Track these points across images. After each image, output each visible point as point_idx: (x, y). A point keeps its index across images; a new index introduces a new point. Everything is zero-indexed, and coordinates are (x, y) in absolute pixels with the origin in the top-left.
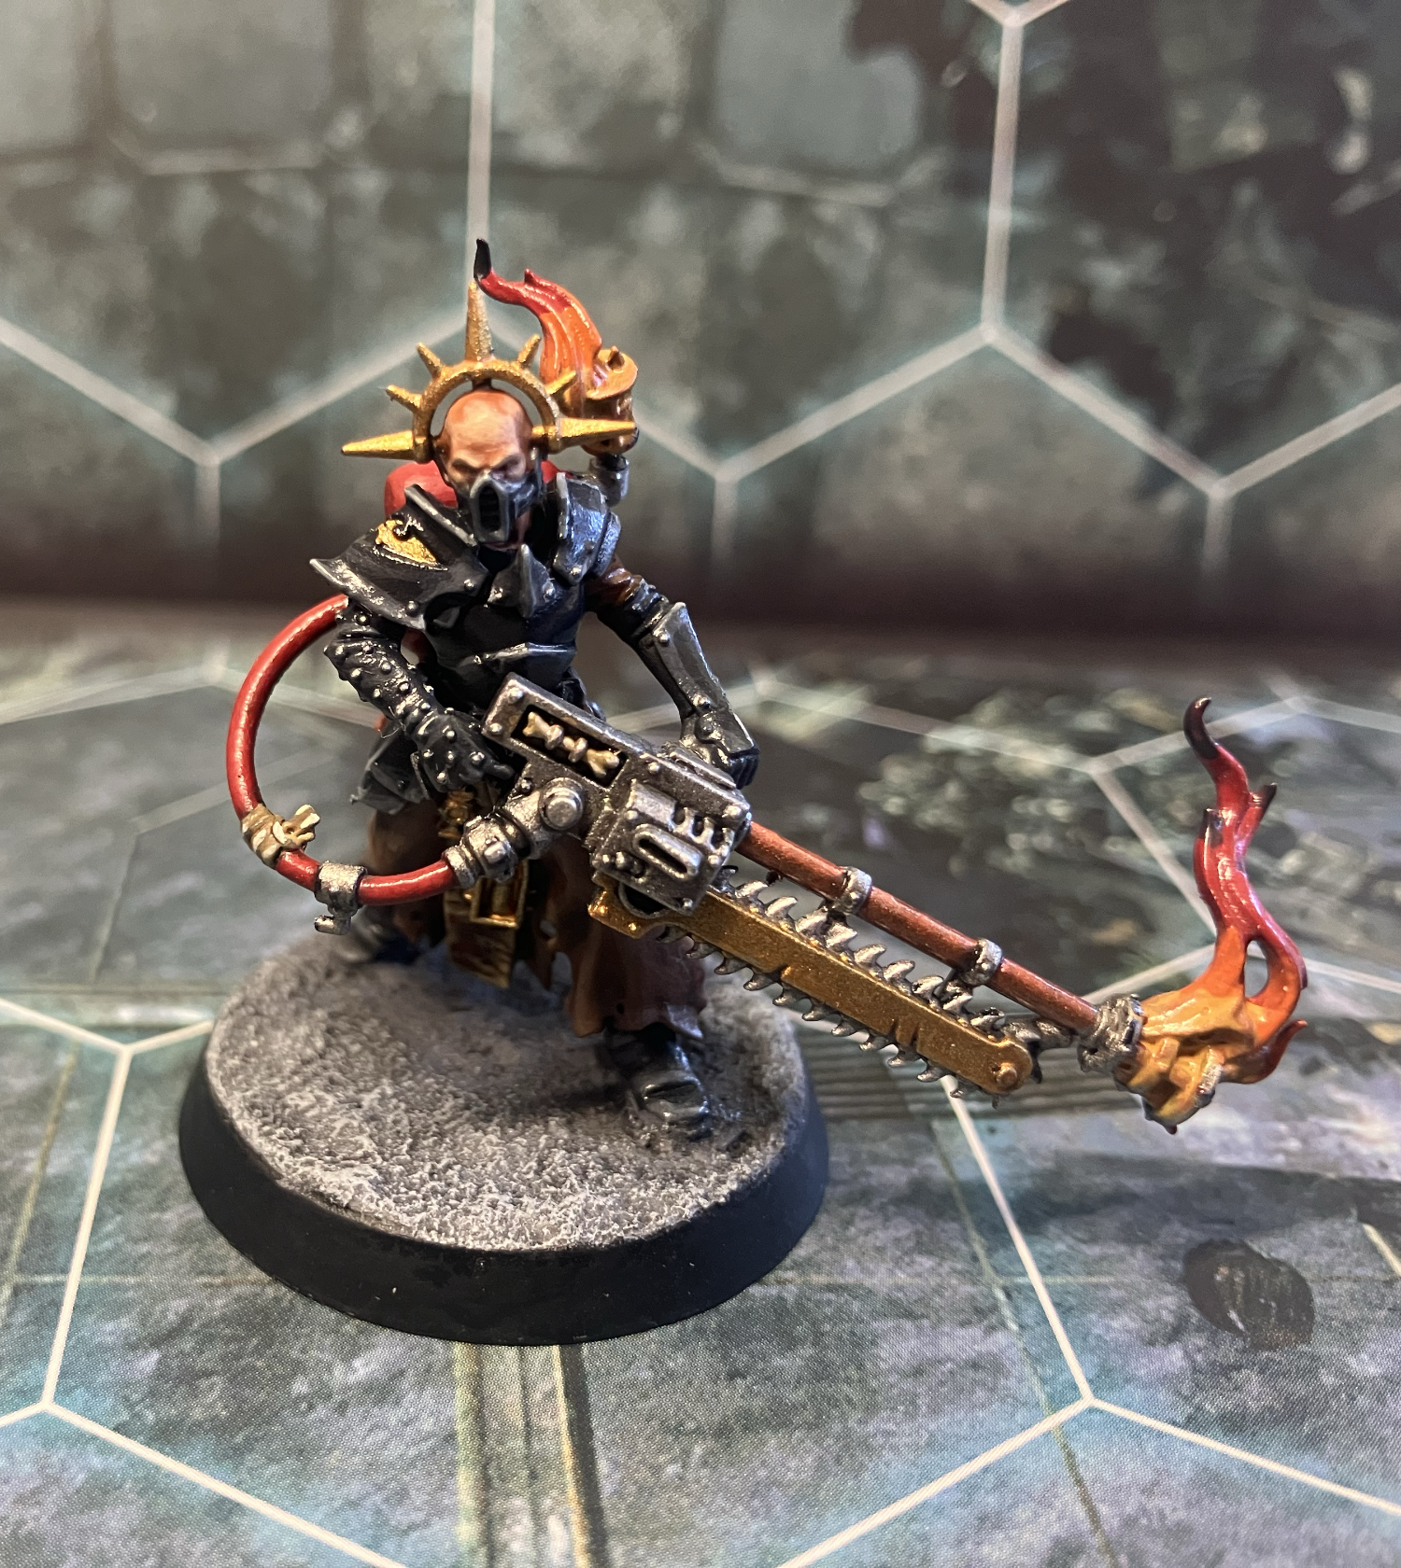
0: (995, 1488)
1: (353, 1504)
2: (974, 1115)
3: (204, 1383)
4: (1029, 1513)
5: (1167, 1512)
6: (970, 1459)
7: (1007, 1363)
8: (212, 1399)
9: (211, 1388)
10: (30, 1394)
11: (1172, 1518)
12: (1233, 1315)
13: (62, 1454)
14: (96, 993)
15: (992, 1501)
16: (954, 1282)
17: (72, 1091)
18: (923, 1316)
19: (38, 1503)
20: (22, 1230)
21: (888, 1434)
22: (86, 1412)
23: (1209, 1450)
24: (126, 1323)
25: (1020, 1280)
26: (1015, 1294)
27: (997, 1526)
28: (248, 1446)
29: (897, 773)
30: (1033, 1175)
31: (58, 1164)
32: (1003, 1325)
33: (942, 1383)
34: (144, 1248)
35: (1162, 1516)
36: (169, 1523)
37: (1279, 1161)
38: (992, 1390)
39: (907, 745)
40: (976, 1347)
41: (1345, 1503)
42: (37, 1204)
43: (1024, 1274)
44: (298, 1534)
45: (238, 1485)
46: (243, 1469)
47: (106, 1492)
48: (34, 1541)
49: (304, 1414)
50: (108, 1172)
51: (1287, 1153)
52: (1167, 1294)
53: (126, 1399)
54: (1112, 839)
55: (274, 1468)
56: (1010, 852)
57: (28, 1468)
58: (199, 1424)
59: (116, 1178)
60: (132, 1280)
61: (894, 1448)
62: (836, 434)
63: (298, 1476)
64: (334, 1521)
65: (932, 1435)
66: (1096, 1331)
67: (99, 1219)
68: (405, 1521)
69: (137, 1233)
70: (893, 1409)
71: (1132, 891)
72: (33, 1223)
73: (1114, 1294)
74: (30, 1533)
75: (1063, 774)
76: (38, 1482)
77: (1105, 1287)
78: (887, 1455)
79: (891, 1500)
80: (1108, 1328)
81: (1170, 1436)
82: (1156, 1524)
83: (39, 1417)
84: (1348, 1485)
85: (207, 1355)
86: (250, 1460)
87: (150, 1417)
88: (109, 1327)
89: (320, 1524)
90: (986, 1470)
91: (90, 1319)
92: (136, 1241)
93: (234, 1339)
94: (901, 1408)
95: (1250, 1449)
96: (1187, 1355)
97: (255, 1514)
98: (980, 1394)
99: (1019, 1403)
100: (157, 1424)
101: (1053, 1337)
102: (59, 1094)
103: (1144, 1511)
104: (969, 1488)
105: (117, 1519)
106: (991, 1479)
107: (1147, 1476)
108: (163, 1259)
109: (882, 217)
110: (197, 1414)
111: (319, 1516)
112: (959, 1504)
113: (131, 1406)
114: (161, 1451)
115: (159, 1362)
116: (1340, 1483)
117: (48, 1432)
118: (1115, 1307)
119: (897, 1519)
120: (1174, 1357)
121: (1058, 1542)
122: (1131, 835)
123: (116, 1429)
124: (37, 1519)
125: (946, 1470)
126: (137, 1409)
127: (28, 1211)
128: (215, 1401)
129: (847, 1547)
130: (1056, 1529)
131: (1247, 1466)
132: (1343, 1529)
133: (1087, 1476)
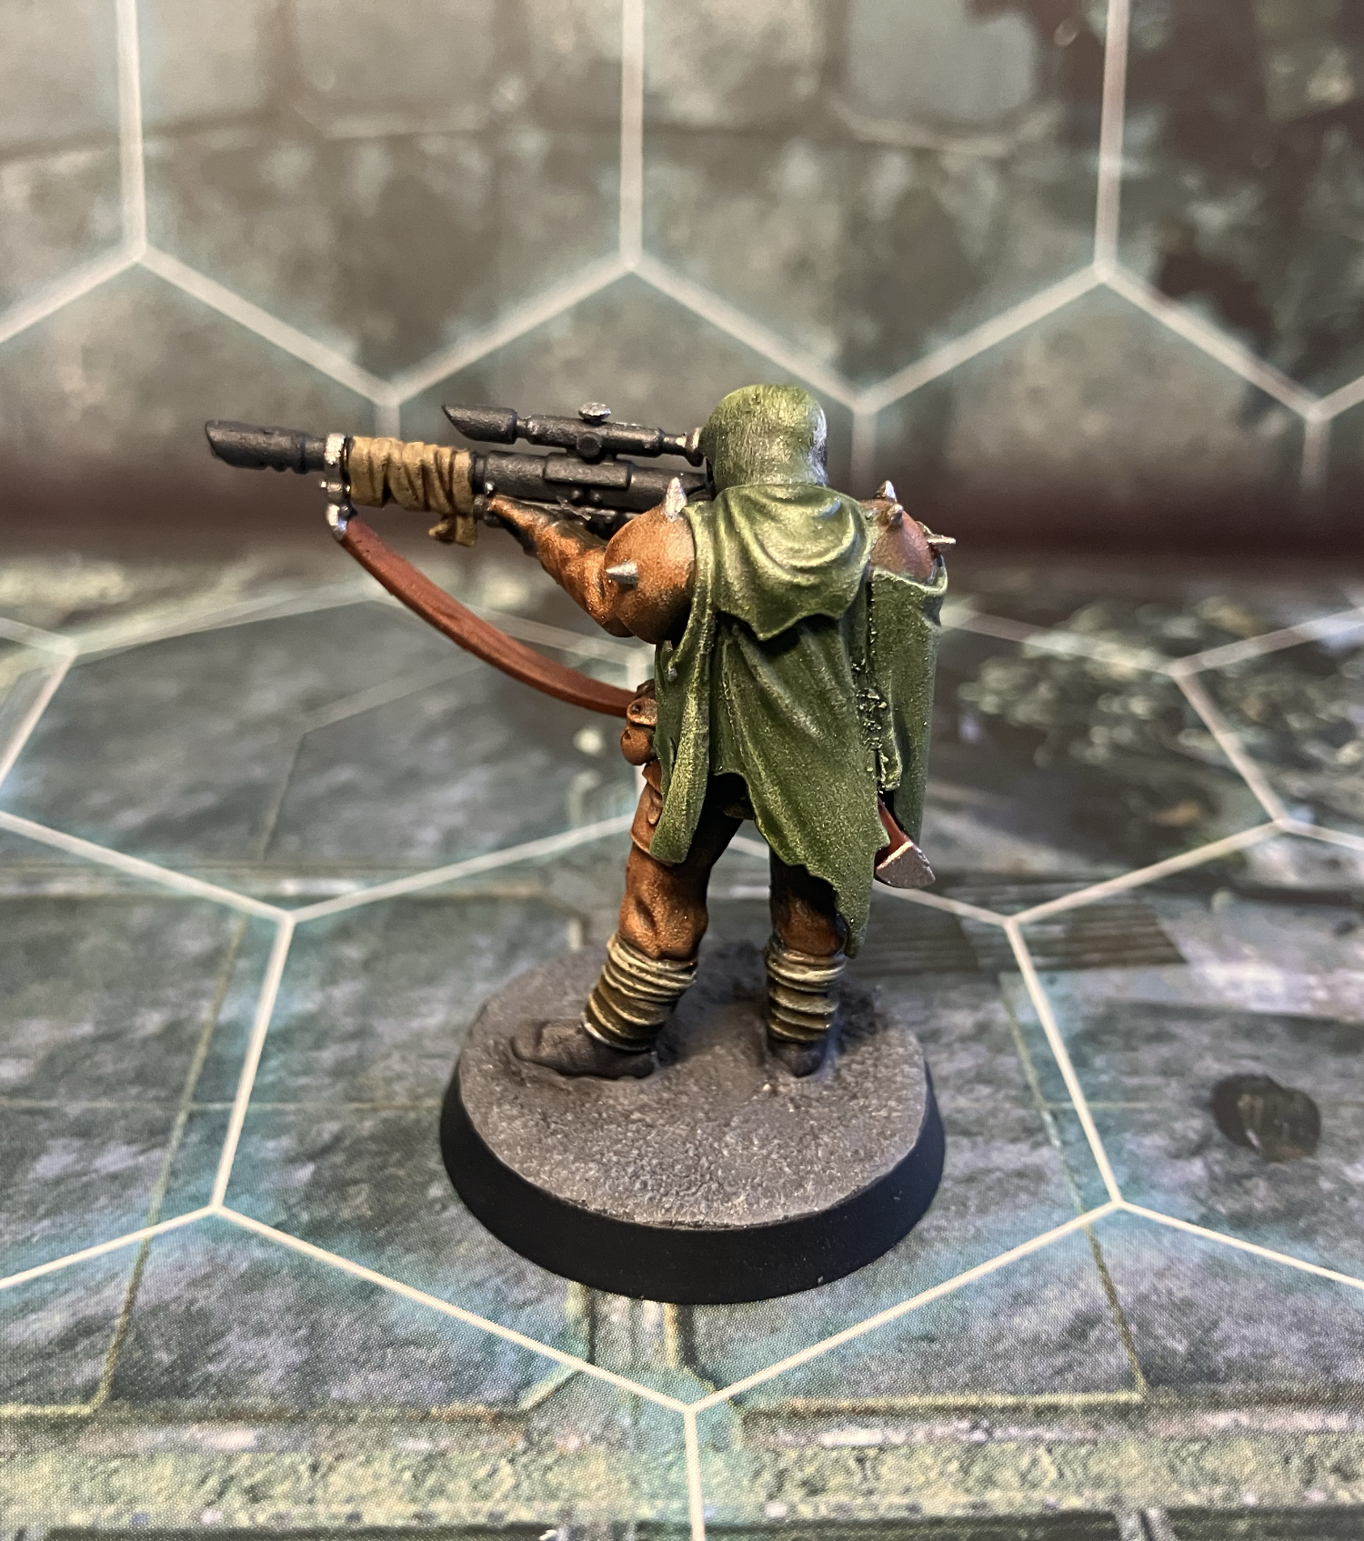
0: (1030, 1272)
1: (479, 1285)
2: (1038, 969)
3: (352, 1190)
4: (1056, 1292)
5: (1175, 1289)
6: (1009, 1250)
7: (1049, 1173)
8: (360, 1201)
9: (359, 1193)
10: (202, 1199)
11: (1179, 1295)
12: (1251, 1135)
13: (229, 1247)
14: (266, 868)
15: (1025, 1283)
16: (1007, 1105)
17: (241, 951)
18: (977, 1134)
19: (209, 1286)
20: (196, 1067)
21: (939, 1229)
22: (249, 1213)
23: (1216, 1242)
24: (286, 1142)
25: (1066, 1105)
26: (1060, 1117)
27: (1028, 1303)
28: (390, 1239)
29: (996, 677)
30: (1085, 1018)
31: (228, 1012)
32: (1047, 1142)
33: (990, 1188)
34: (302, 1081)
35: (1170, 1293)
36: (318, 1301)
37: (1306, 1009)
38: (1034, 1194)
39: (1006, 651)
40: (1023, 1159)
41: (1328, 1282)
42: (210, 1046)
43: (1069, 1099)
44: (429, 1309)
45: (380, 1270)
46: (384, 1257)
47: (265, 1277)
48: (204, 1315)
49: (438, 1213)
50: (274, 1018)
51: (1315, 1002)
52: (1193, 1116)
53: (285, 1202)
54: (1187, 731)
55: (410, 1257)
56: (1091, 744)
57: (199, 1259)
58: (348, 1222)
59: (280, 1024)
60: (291, 1107)
61: (944, 1240)
62: (964, 368)
63: (430, 1263)
64: (460, 1298)
65: (978, 1230)
66: (1131, 1147)
67: (264, 1057)
68: (521, 1298)
69: (297, 1067)
70: (947, 1209)
71: (1200, 779)
72: (206, 1062)
73: (1149, 1117)
74: (201, 1309)
75: (1147, 676)
76: (208, 1269)
77: (1141, 1112)
78: (939, 1246)
79: (938, 1282)
80: (1140, 1145)
81: (1185, 1233)
82: (1164, 1300)
83: (209, 1219)
84: (1330, 1268)
85: (356, 1166)
86: (389, 1251)
87: (305, 1217)
88: (271, 1144)
89: (449, 1301)
90: (1023, 1259)
91: (255, 1139)
92: (296, 1074)
93: (379, 1153)
94: (953, 1208)
95: (1251, 1241)
96: (1208, 1167)
97: (394, 1294)
98: (1024, 1197)
99: (1056, 1204)
100: (311, 1222)
101: (1090, 1151)
102: (231, 955)
103: (1156, 1290)
104: (1008, 1272)
105: (274, 1298)
106: (1027, 1265)
107: (1160, 1262)
108: (319, 1089)
109: (1002, 166)
110: (346, 1214)
111: (447, 1295)
112: (998, 1285)
113: (289, 1208)
114: (315, 1244)
115: (315, 1173)
116: (1325, 1267)
117: (217, 1231)
118: (1147, 1128)
119: (944, 1297)
120: (1196, 1168)
121: (1078, 1315)
122: (1203, 729)
123: (277, 1227)
124: (206, 1298)
125: (986, 1259)
126: (294, 1210)
127: (201, 1051)
128: (362, 1203)
129: (898, 1319)
130: (1080, 1305)
131: (1249, 1255)
132: (1323, 1302)
133: (1108, 1262)
